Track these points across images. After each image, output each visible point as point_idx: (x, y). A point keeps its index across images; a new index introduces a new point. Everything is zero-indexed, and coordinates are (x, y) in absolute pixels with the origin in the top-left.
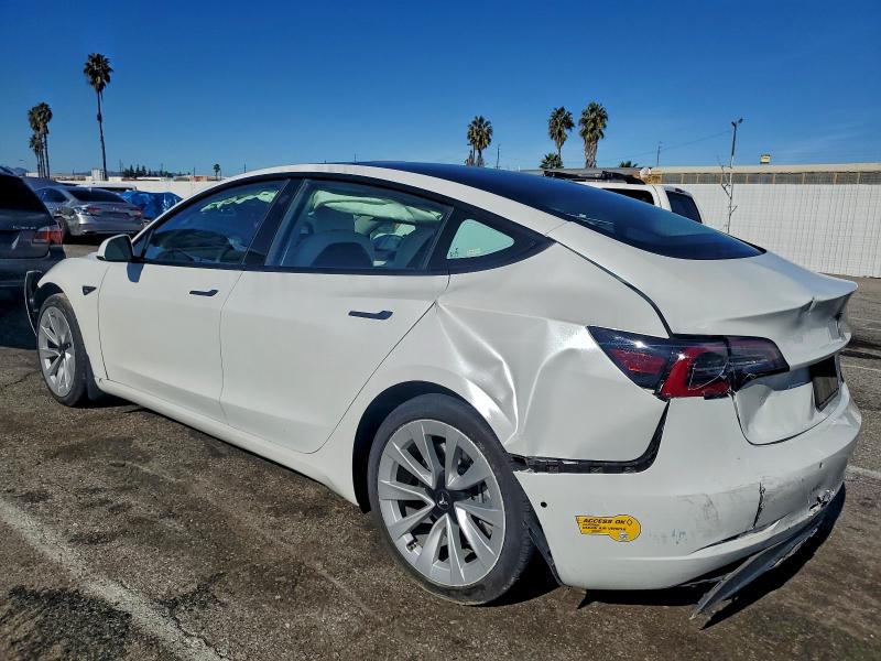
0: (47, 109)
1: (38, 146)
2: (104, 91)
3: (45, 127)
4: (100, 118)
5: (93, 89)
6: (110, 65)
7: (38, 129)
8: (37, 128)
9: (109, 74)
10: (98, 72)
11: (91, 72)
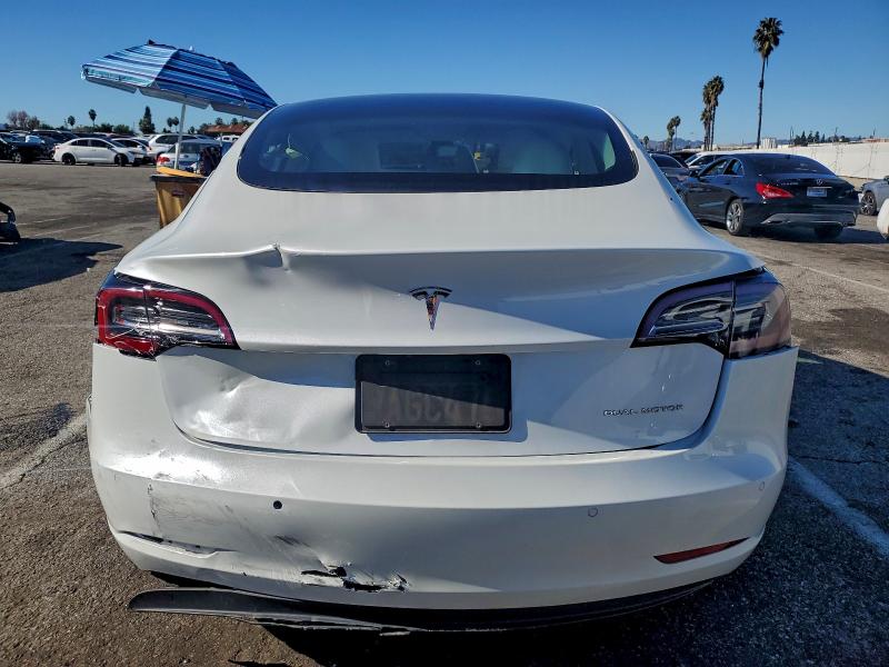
0: (720, 82)
1: (708, 118)
2: (770, 56)
3: (716, 99)
4: (762, 85)
5: (759, 55)
6: (781, 28)
7: (710, 102)
8: (708, 101)
9: (779, 37)
10: (768, 36)
11: (761, 38)
